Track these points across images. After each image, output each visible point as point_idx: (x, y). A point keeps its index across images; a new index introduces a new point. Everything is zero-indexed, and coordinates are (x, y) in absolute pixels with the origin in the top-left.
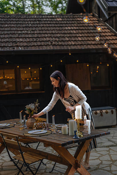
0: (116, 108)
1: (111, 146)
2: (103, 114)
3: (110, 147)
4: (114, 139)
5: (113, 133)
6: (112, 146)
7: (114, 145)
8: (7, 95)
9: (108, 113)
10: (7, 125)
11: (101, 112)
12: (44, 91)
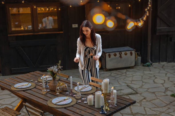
0: (135, 50)
1: (130, 94)
2: (122, 56)
3: (129, 96)
4: (133, 84)
5: (131, 75)
6: (132, 94)
7: (133, 93)
8: (24, 36)
9: (127, 55)
10: (29, 86)
11: (120, 53)
12: (62, 31)
